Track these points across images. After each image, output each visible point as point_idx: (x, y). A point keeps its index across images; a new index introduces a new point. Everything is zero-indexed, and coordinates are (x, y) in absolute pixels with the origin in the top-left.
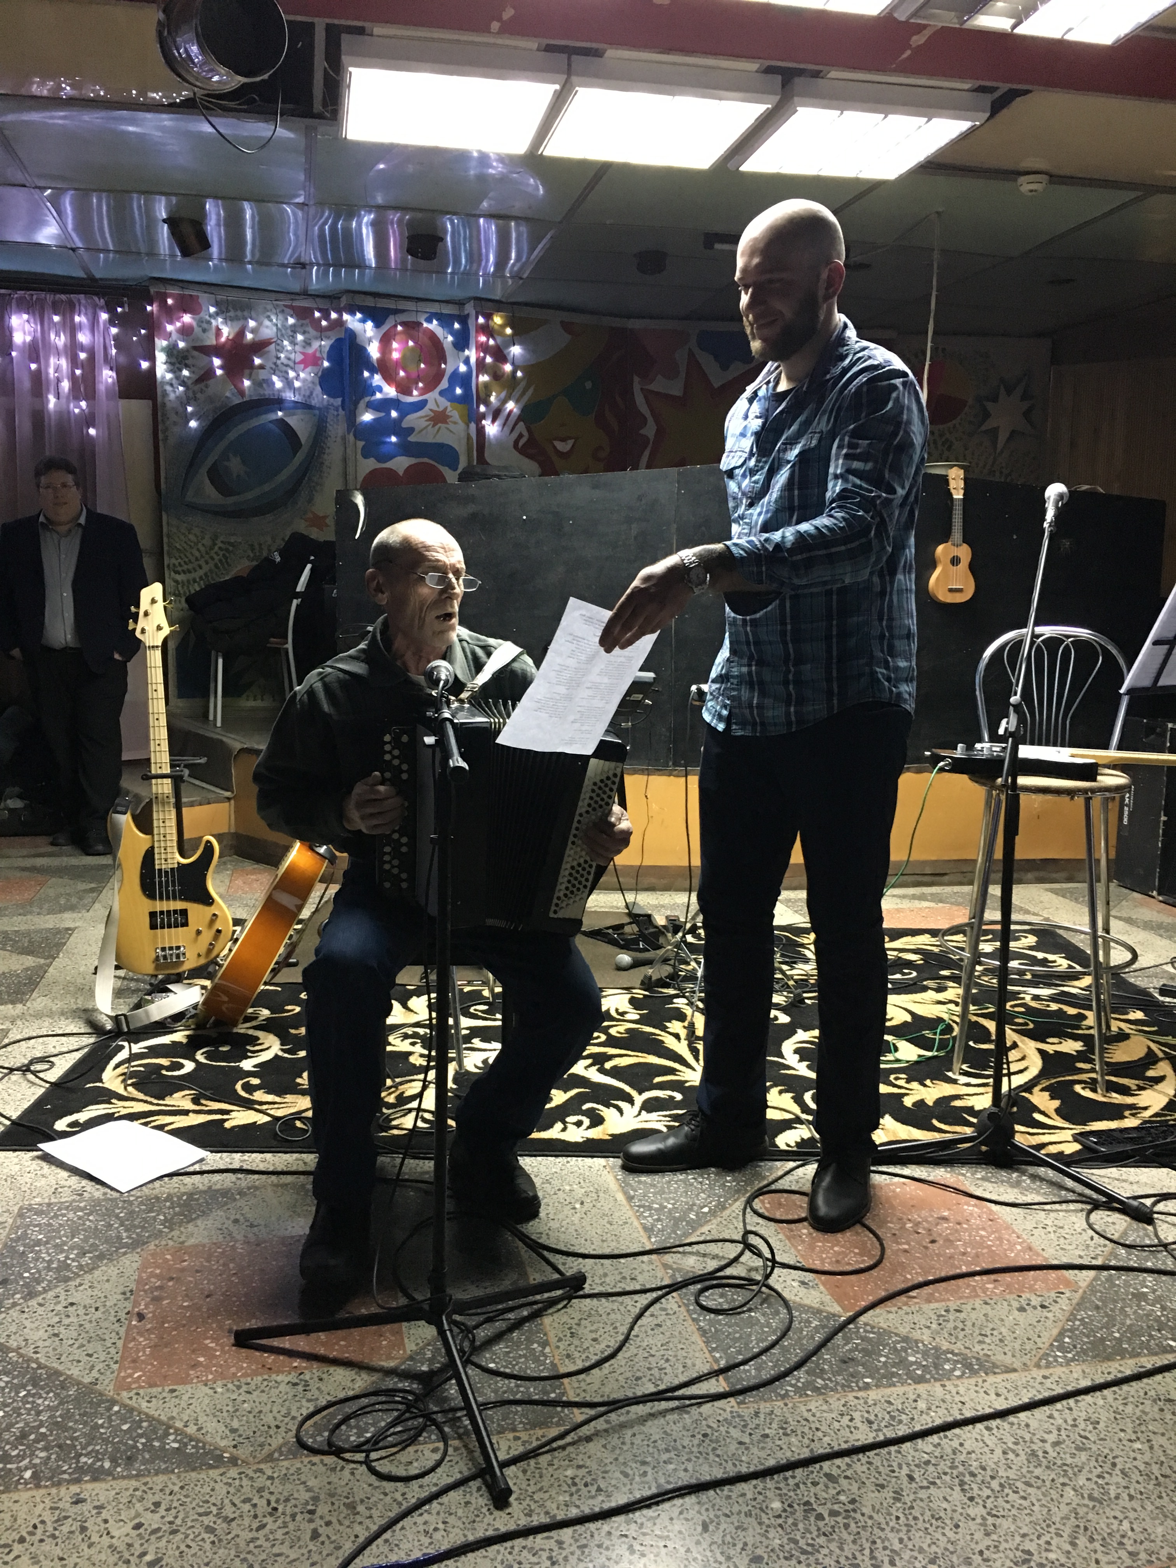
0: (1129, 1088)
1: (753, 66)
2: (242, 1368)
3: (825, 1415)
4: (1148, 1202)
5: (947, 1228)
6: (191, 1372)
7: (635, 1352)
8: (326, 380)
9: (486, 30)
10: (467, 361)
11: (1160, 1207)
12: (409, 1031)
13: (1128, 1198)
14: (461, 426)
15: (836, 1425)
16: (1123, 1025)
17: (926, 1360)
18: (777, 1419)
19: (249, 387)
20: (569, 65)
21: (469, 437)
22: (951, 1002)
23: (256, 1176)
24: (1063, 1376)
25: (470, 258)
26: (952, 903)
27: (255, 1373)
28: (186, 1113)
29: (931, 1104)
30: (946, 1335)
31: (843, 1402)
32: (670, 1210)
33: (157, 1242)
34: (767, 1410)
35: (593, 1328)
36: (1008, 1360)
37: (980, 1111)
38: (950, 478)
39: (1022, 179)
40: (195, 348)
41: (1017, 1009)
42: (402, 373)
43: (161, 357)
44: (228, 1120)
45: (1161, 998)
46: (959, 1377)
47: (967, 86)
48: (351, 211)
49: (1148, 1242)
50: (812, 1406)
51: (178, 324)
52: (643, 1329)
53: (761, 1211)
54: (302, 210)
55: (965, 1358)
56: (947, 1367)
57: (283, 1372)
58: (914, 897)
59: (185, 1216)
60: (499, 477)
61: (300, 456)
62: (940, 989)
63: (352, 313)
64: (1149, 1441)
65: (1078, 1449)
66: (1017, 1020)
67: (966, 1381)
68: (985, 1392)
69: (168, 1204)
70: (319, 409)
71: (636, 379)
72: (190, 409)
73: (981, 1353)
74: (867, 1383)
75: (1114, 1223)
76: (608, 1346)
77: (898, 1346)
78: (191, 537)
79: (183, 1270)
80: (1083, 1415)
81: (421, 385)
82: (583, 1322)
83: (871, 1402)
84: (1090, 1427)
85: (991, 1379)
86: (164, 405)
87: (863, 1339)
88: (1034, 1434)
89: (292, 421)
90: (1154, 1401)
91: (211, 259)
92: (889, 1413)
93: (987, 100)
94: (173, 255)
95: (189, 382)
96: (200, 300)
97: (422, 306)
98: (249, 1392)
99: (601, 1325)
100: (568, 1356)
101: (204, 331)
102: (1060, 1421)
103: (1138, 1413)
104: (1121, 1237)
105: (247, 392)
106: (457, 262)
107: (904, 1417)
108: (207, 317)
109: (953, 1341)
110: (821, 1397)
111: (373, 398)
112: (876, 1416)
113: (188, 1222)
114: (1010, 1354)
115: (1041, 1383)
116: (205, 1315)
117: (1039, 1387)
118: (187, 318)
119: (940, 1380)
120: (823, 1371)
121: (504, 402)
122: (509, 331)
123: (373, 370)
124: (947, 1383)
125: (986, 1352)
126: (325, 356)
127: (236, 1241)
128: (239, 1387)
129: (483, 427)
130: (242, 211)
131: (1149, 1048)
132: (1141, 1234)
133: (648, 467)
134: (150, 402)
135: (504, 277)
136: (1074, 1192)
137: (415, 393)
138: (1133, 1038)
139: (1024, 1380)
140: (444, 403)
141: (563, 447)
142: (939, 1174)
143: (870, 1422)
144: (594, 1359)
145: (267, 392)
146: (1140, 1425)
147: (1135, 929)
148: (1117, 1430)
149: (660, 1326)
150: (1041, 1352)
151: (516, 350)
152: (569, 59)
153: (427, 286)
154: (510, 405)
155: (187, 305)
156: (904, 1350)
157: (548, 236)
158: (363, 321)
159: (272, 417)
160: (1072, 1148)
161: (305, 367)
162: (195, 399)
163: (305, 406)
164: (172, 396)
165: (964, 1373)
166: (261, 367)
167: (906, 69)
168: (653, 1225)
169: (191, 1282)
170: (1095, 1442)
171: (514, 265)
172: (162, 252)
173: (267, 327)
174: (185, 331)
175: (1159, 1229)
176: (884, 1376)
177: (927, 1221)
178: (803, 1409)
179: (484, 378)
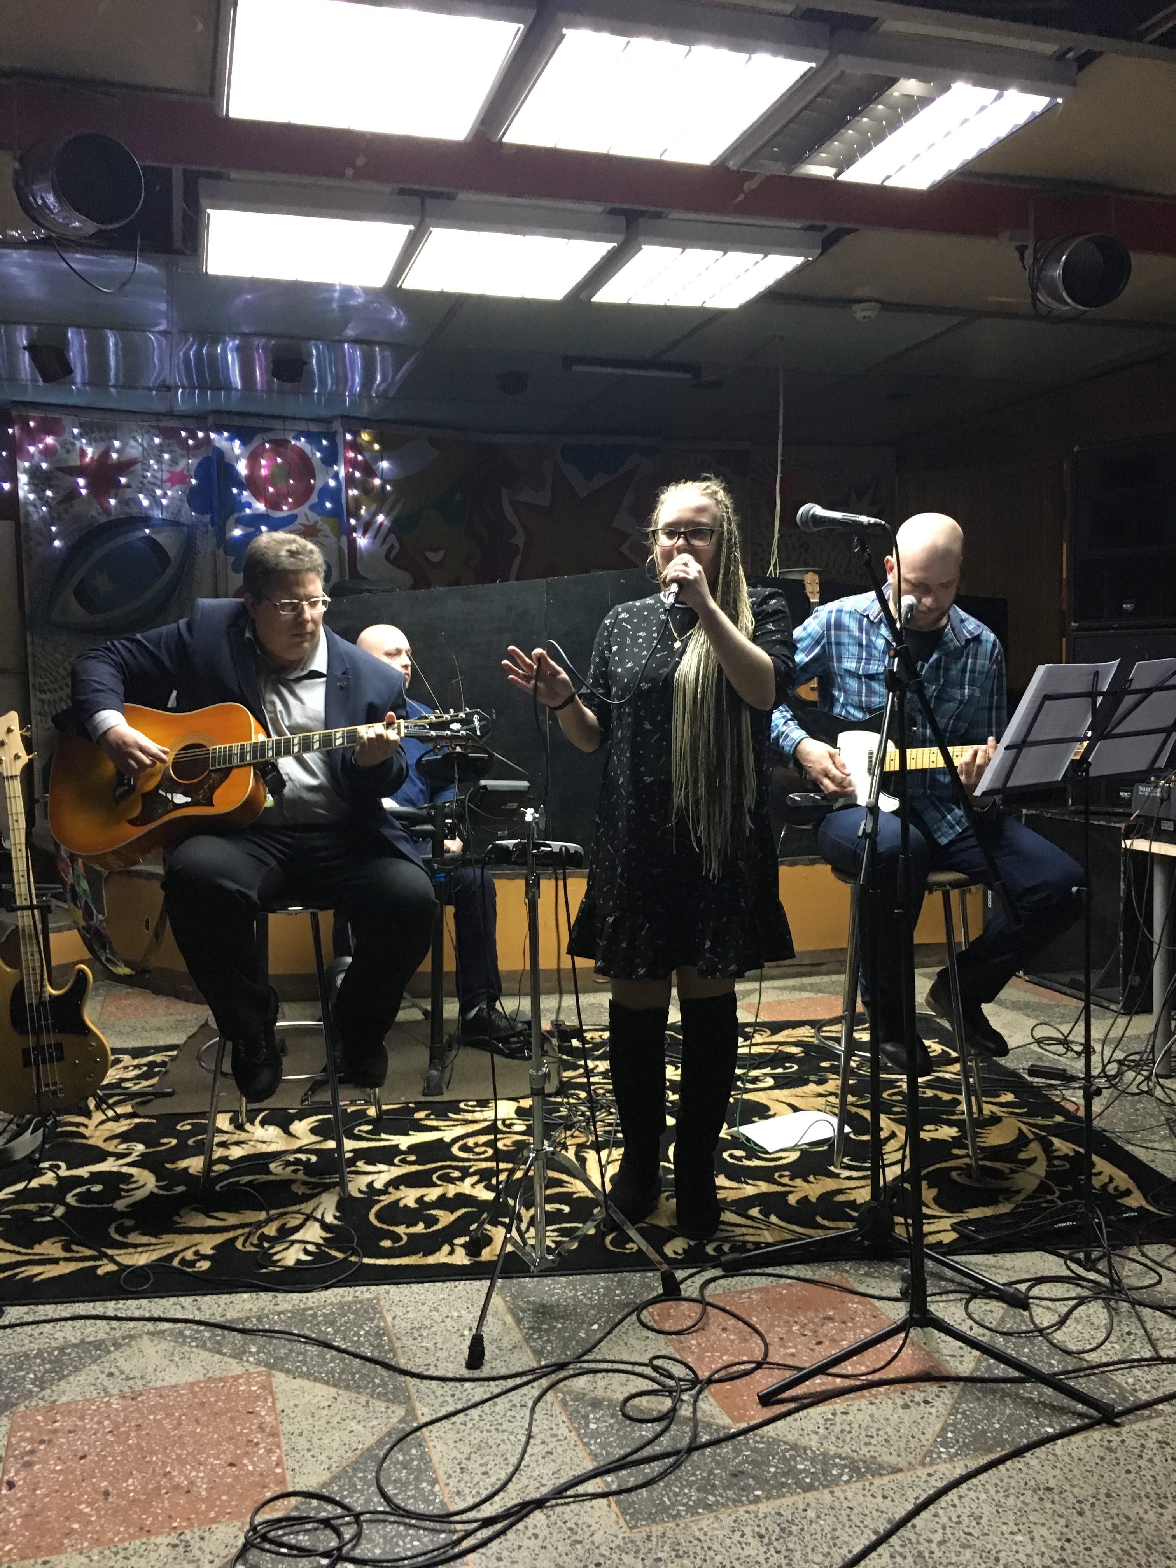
0: (1002, 1172)
1: (598, 208)
2: (119, 1532)
3: (716, 1532)
4: (1023, 1287)
5: (832, 1328)
6: (66, 1541)
7: (526, 1483)
8: (194, 497)
9: (341, 175)
10: (336, 476)
11: (1035, 1292)
12: (291, 1158)
13: (1004, 1285)
14: (332, 539)
15: (728, 1542)
16: (995, 1109)
17: (815, 1467)
18: (669, 1541)
19: (116, 506)
20: (423, 209)
21: (340, 549)
22: (831, 1094)
23: (132, 1324)
24: (947, 1472)
25: (337, 379)
26: (830, 993)
27: (132, 1537)
28: (55, 1261)
29: (814, 1200)
30: (834, 1439)
31: (733, 1517)
32: (559, 1329)
33: (27, 1403)
34: (659, 1533)
35: (483, 1462)
36: (893, 1460)
37: (862, 1204)
38: (806, 582)
39: (856, 307)
40: (60, 469)
41: (895, 1098)
42: (271, 489)
43: (23, 479)
44: (100, 1266)
45: (1030, 1079)
46: (847, 1482)
47: (798, 225)
48: (216, 338)
49: (1024, 1328)
50: (704, 1524)
51: (41, 446)
52: (534, 1458)
53: (650, 1324)
54: (166, 338)
55: (853, 1461)
56: (834, 1472)
57: (161, 1533)
58: (794, 988)
59: (56, 1372)
60: (369, 591)
61: (170, 572)
62: (822, 1082)
63: (219, 431)
64: (1030, 1532)
65: (964, 1546)
66: (895, 1109)
67: (853, 1486)
68: (872, 1495)
69: (38, 1361)
70: (188, 526)
71: (504, 491)
72: (54, 529)
73: (868, 1455)
74: (757, 1496)
75: (991, 1311)
76: (499, 1479)
77: (787, 1455)
78: (58, 656)
79: (55, 1431)
80: (967, 1511)
81: (290, 500)
82: (473, 1455)
83: (761, 1515)
84: (974, 1523)
85: (877, 1481)
86: (27, 525)
87: (753, 1450)
88: (920, 1535)
89: (160, 538)
90: (1035, 1491)
91: (74, 384)
92: (779, 1525)
93: (819, 236)
94: (34, 380)
95: (53, 503)
96: (64, 422)
97: (288, 424)
98: (126, 1558)
99: (491, 1457)
100: (458, 1493)
101: (68, 452)
102: (945, 1520)
103: (1020, 1505)
104: (998, 1324)
105: (113, 510)
106: (323, 383)
107: (794, 1528)
108: (72, 439)
109: (841, 1444)
110: (713, 1514)
111: (242, 514)
112: (767, 1529)
113: (59, 1380)
114: (895, 1453)
115: (926, 1481)
116: (80, 1478)
117: (924, 1486)
118: (50, 440)
119: (828, 1486)
120: (714, 1486)
121: (375, 515)
122: (377, 447)
123: (242, 487)
124: (835, 1489)
125: (872, 1453)
126: (192, 473)
127: (111, 1396)
128: (116, 1554)
129: (355, 540)
130: (105, 340)
131: (1020, 1129)
132: (1018, 1320)
133: (518, 579)
134: (13, 524)
135: (371, 396)
136: (953, 1281)
137: (285, 508)
138: (1004, 1120)
139: (910, 1479)
140: (314, 517)
141: (434, 557)
142: (824, 1272)
143: (761, 1537)
144: (484, 1494)
145: (134, 511)
146: (1021, 1516)
147: (1004, 1010)
148: (1000, 1524)
149: (552, 1453)
150: (925, 1449)
151: (385, 465)
152: (423, 203)
153: (293, 406)
154: (381, 518)
155: (48, 428)
156: (793, 1458)
157: (412, 359)
158: (231, 439)
159: (140, 534)
160: (949, 1237)
161: (173, 485)
162: (60, 519)
163: (174, 523)
164: (35, 517)
165: (851, 1477)
166: (128, 486)
167: (742, 210)
168: (543, 1347)
169: (63, 1443)
170: (978, 1538)
171: (379, 385)
172: (23, 377)
173: (133, 447)
174: (48, 453)
175: (1034, 1314)
176: (773, 1487)
177: (813, 1323)
178: (695, 1528)
179: (354, 492)
